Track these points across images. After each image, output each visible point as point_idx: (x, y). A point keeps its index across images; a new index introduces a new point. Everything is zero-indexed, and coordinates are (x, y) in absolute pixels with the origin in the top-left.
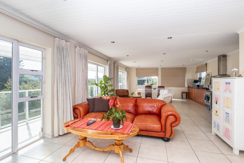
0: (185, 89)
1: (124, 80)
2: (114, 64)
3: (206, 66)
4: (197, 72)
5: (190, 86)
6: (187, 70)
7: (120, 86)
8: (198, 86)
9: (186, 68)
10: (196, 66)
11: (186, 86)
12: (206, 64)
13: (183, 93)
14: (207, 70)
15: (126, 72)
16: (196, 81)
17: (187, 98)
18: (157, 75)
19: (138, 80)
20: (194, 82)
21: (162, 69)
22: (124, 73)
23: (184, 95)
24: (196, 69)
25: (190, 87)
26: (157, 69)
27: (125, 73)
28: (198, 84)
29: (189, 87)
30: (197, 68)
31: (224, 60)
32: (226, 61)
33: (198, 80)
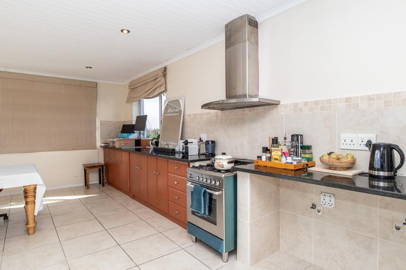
0: (96, 156)
3: (165, 75)
4: (130, 100)
5: (111, 145)
6: (101, 90)
8: (138, 142)
9: (96, 83)
10: (127, 82)
11: (99, 143)
12: (165, 69)
13: (88, 168)
14: (166, 90)
16: (127, 129)
17: (102, 182)
20: (122, 132)
23: (94, 178)
24: (127, 91)
25: (114, 148)
28: (134, 136)
29: (107, 148)
30: (129, 86)
31: (252, 40)
32: (257, 43)
33: (134, 123)
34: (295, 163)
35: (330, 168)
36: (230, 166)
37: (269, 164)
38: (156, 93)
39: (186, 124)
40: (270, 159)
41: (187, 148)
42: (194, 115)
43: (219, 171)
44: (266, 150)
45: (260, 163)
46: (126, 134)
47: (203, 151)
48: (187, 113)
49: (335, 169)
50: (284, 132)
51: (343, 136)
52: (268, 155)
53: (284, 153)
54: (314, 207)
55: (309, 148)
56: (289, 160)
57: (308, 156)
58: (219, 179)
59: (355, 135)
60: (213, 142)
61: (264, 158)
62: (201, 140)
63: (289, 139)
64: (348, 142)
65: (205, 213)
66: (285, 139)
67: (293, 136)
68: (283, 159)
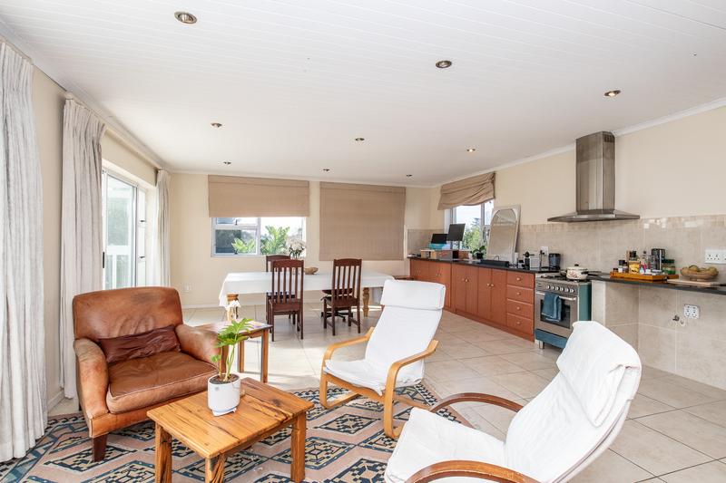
0: (403, 267)
1: (141, 231)
2: (62, 103)
3: (493, 182)
4: (442, 207)
6: (409, 196)
7: (119, 257)
8: (456, 254)
9: (405, 188)
10: (440, 185)
11: (406, 254)
12: (494, 174)
14: (494, 197)
15: (154, 189)
16: (439, 239)
18: (303, 211)
19: (217, 232)
20: (433, 242)
21: (325, 187)
22: (141, 195)
24: (439, 196)
25: (428, 259)
26: (304, 186)
27: (147, 192)
28: (447, 247)
29: (416, 258)
30: (441, 191)
31: (608, 155)
32: (613, 158)
33: (446, 232)
34: (654, 274)
35: (691, 279)
36: (584, 276)
37: (626, 275)
38: (481, 200)
39: (521, 236)
40: (627, 271)
41: (527, 261)
42: (533, 226)
43: (572, 280)
44: (623, 263)
45: (617, 275)
46: (438, 245)
47: (546, 264)
48: (524, 222)
49: (696, 279)
50: (643, 246)
51: (708, 251)
52: (625, 267)
53: (643, 266)
54: (676, 319)
55: (671, 261)
56: (648, 272)
57: (669, 269)
58: (573, 287)
59: (720, 251)
60: (558, 255)
61: (620, 270)
62: (542, 253)
63: (649, 253)
64: (713, 256)
65: (557, 318)
66: (645, 252)
67: (653, 250)
68: (642, 272)
